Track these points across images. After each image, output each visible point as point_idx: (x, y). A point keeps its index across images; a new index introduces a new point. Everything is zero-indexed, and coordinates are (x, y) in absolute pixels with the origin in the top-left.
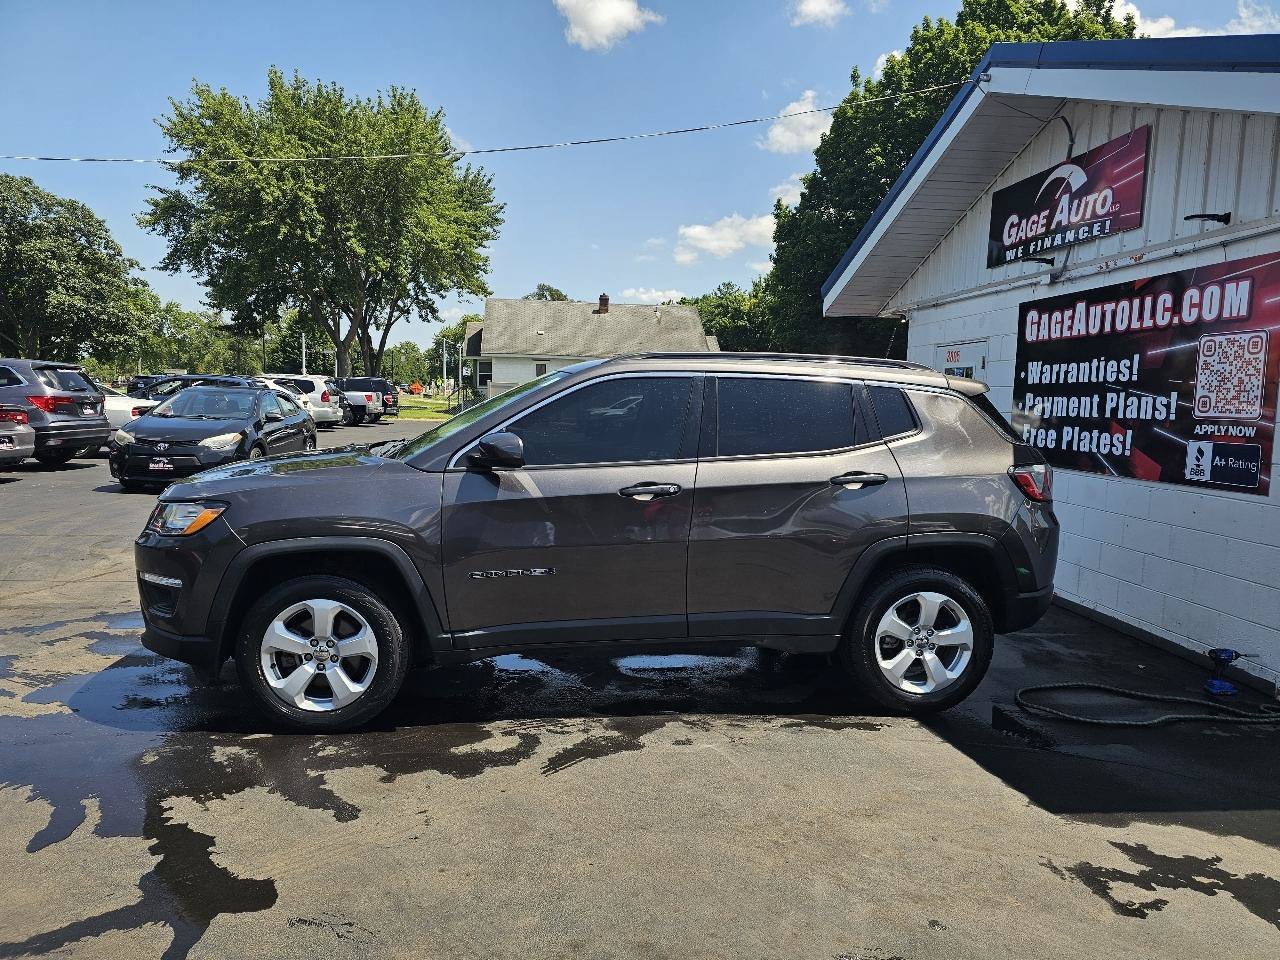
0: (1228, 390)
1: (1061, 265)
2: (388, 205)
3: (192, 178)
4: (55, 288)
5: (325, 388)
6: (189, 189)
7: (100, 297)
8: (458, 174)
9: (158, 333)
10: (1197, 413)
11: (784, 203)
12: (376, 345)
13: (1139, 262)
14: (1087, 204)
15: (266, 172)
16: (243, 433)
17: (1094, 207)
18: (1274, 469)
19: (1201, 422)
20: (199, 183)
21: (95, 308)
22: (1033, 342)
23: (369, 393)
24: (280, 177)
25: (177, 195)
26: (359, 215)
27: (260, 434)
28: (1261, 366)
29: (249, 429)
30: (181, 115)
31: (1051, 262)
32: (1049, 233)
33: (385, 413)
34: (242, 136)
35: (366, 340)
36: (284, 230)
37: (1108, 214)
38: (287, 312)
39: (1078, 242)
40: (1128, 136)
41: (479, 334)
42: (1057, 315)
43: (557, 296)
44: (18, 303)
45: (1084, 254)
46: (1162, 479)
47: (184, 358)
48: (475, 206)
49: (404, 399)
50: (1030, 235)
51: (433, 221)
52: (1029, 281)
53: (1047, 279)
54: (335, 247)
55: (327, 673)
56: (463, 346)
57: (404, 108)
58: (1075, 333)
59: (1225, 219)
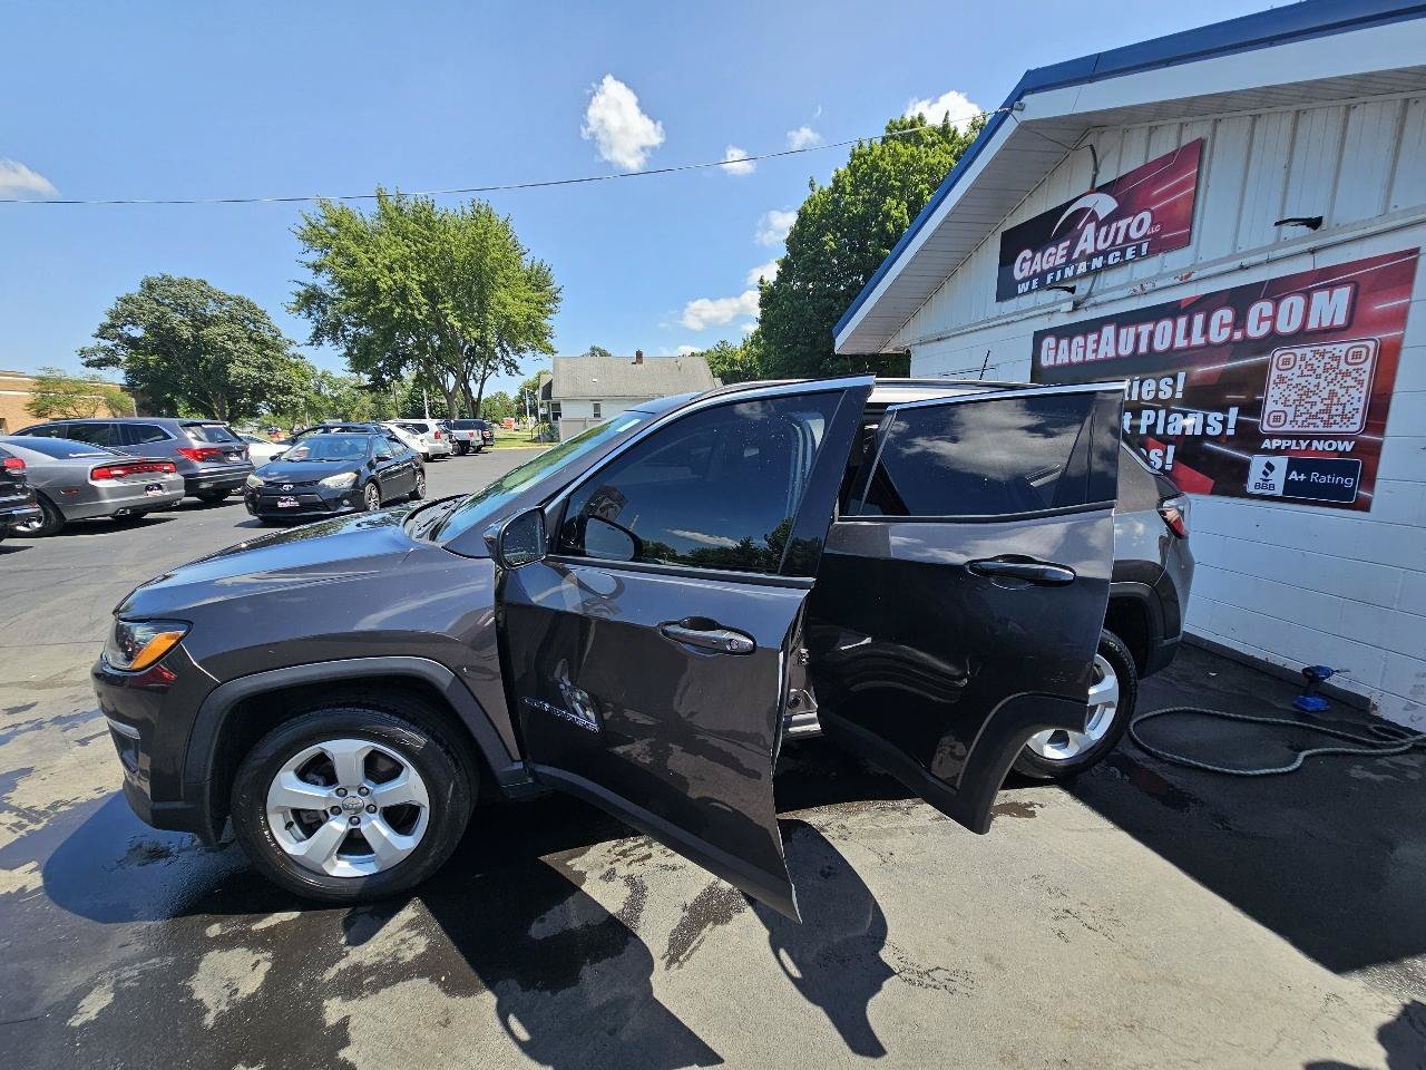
0: (1313, 404)
1: (1086, 292)
2: (474, 289)
3: (323, 273)
4: (233, 362)
5: (436, 429)
6: (323, 281)
7: (269, 368)
8: (526, 265)
9: (318, 393)
10: (1266, 427)
11: (765, 279)
12: (475, 395)
13: (1186, 280)
14: (1118, 230)
15: (380, 266)
16: (358, 472)
17: (1128, 230)
18: (1378, 484)
19: (1272, 436)
20: (329, 277)
21: (266, 376)
22: (1050, 368)
23: (471, 431)
24: (391, 270)
25: (314, 287)
26: (454, 298)
27: (374, 472)
28: (1366, 377)
29: (363, 468)
30: (310, 223)
31: (1072, 290)
32: (1069, 262)
33: (485, 445)
34: (358, 239)
35: (468, 391)
36: (398, 310)
37: (1145, 236)
38: (408, 373)
39: (1106, 267)
40: (1173, 154)
41: (550, 383)
42: (1079, 340)
43: (603, 354)
44: (208, 375)
45: (1111, 279)
46: (1213, 492)
47: (340, 410)
48: (539, 288)
49: (498, 432)
50: (1046, 267)
51: (510, 300)
52: (1046, 311)
53: (1069, 306)
54: (438, 322)
55: (364, 828)
56: (539, 393)
57: (481, 215)
58: (1101, 356)
59: (1314, 223)
